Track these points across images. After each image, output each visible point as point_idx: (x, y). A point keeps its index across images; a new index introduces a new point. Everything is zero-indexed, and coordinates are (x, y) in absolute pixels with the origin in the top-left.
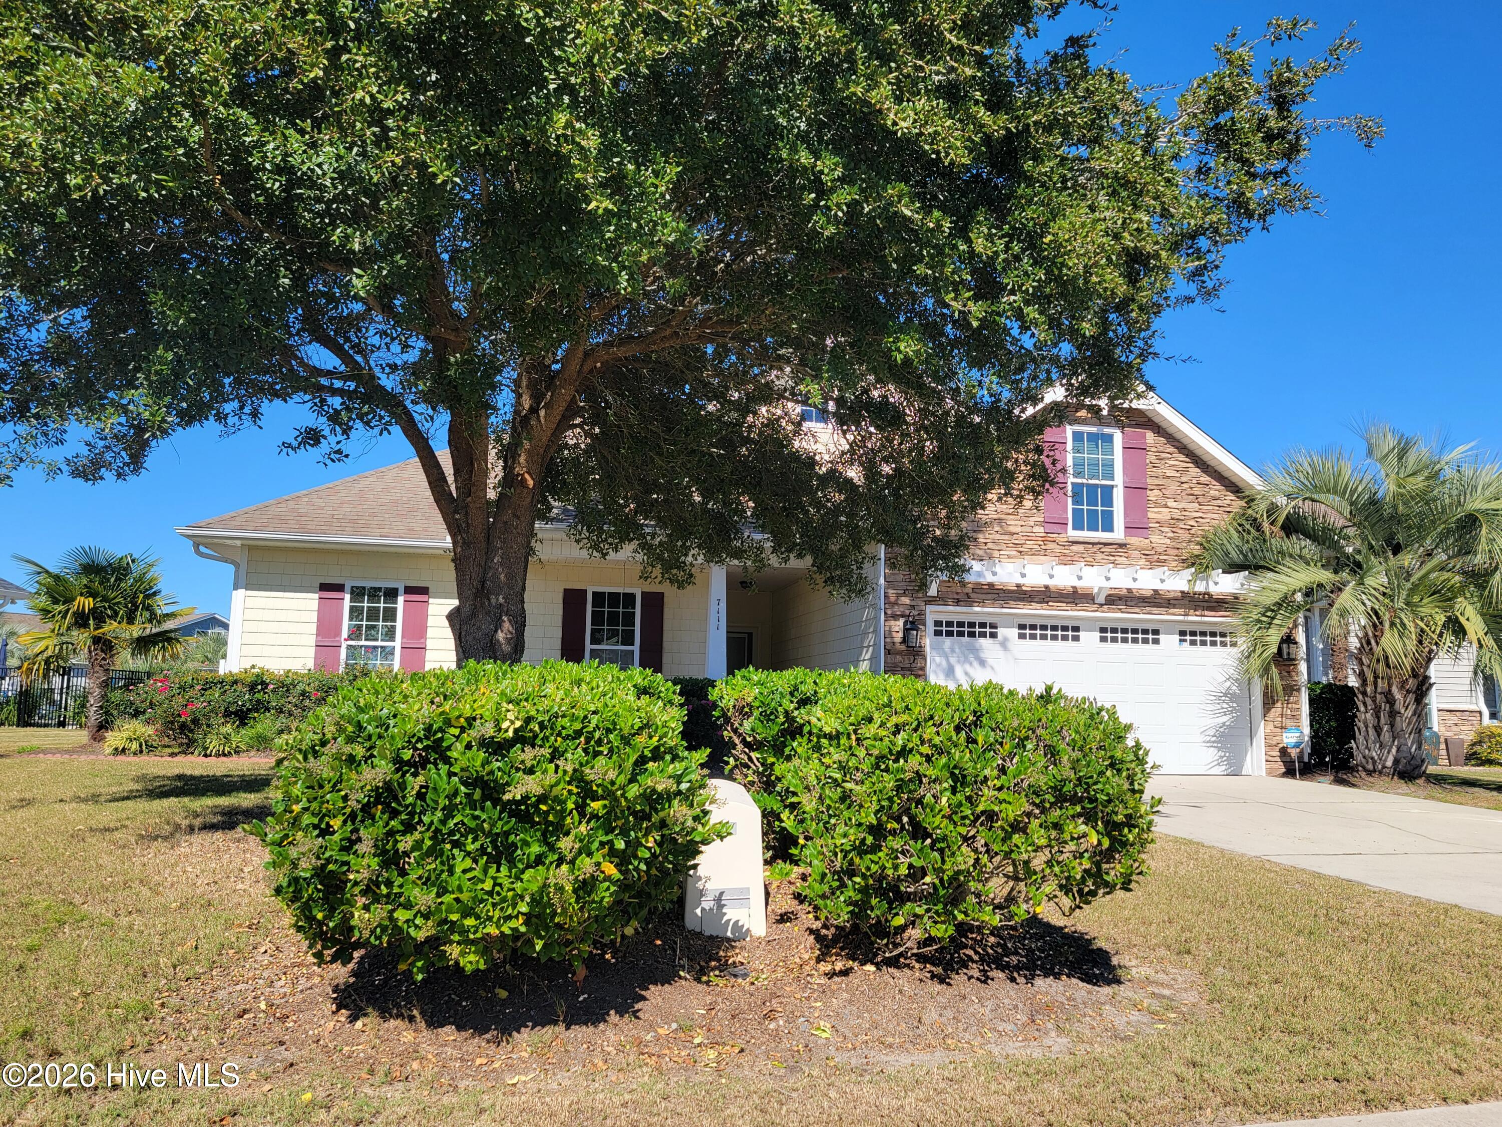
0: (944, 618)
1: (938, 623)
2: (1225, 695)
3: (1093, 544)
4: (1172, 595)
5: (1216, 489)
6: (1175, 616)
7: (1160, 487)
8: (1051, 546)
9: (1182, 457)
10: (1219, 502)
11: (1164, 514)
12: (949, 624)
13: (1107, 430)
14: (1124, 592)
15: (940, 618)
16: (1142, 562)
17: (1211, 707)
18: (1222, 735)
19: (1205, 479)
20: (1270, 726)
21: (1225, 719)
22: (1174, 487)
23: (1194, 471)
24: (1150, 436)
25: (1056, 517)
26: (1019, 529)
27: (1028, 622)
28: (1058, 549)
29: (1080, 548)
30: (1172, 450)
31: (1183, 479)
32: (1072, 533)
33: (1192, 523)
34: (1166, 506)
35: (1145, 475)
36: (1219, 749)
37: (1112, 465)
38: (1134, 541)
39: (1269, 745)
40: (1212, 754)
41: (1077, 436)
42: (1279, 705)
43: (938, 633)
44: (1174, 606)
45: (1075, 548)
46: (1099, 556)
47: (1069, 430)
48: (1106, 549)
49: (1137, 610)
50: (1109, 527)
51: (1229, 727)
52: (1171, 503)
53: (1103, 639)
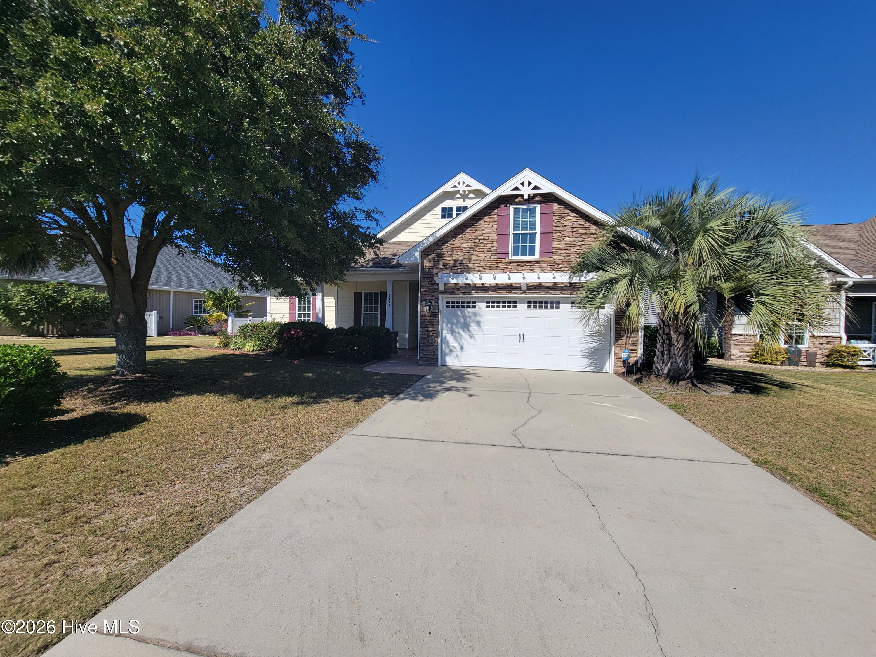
0: (451, 300)
1: (448, 302)
2: (596, 333)
3: (522, 262)
4: (564, 285)
5: (594, 229)
6: (566, 295)
7: (561, 231)
8: (499, 264)
9: (574, 215)
10: (595, 236)
11: (562, 245)
12: (453, 302)
13: (532, 206)
14: (538, 285)
15: (448, 300)
16: (548, 269)
17: (587, 339)
18: (593, 352)
19: (587, 224)
20: (619, 349)
21: (594, 345)
22: (569, 230)
23: (581, 221)
24: (555, 206)
25: (503, 251)
26: (483, 258)
27: (491, 300)
28: (503, 266)
29: (515, 264)
30: (568, 211)
31: (574, 226)
32: (511, 257)
33: (578, 248)
34: (563, 240)
35: (552, 226)
36: (590, 359)
37: (535, 223)
38: (544, 259)
39: (617, 358)
40: (586, 361)
41: (516, 211)
42: (624, 338)
43: (448, 306)
44: (565, 290)
45: (512, 265)
46: (525, 268)
47: (512, 208)
48: (529, 264)
49: (544, 293)
50: (532, 253)
51: (596, 349)
52: (566, 239)
53: (529, 307)
